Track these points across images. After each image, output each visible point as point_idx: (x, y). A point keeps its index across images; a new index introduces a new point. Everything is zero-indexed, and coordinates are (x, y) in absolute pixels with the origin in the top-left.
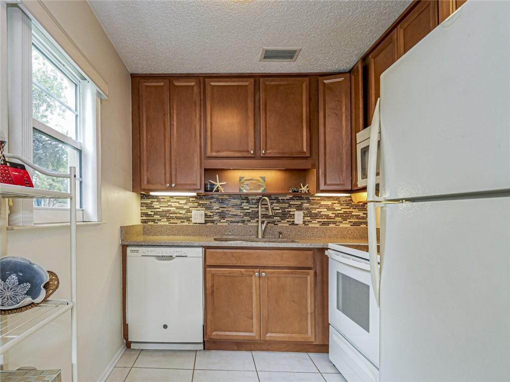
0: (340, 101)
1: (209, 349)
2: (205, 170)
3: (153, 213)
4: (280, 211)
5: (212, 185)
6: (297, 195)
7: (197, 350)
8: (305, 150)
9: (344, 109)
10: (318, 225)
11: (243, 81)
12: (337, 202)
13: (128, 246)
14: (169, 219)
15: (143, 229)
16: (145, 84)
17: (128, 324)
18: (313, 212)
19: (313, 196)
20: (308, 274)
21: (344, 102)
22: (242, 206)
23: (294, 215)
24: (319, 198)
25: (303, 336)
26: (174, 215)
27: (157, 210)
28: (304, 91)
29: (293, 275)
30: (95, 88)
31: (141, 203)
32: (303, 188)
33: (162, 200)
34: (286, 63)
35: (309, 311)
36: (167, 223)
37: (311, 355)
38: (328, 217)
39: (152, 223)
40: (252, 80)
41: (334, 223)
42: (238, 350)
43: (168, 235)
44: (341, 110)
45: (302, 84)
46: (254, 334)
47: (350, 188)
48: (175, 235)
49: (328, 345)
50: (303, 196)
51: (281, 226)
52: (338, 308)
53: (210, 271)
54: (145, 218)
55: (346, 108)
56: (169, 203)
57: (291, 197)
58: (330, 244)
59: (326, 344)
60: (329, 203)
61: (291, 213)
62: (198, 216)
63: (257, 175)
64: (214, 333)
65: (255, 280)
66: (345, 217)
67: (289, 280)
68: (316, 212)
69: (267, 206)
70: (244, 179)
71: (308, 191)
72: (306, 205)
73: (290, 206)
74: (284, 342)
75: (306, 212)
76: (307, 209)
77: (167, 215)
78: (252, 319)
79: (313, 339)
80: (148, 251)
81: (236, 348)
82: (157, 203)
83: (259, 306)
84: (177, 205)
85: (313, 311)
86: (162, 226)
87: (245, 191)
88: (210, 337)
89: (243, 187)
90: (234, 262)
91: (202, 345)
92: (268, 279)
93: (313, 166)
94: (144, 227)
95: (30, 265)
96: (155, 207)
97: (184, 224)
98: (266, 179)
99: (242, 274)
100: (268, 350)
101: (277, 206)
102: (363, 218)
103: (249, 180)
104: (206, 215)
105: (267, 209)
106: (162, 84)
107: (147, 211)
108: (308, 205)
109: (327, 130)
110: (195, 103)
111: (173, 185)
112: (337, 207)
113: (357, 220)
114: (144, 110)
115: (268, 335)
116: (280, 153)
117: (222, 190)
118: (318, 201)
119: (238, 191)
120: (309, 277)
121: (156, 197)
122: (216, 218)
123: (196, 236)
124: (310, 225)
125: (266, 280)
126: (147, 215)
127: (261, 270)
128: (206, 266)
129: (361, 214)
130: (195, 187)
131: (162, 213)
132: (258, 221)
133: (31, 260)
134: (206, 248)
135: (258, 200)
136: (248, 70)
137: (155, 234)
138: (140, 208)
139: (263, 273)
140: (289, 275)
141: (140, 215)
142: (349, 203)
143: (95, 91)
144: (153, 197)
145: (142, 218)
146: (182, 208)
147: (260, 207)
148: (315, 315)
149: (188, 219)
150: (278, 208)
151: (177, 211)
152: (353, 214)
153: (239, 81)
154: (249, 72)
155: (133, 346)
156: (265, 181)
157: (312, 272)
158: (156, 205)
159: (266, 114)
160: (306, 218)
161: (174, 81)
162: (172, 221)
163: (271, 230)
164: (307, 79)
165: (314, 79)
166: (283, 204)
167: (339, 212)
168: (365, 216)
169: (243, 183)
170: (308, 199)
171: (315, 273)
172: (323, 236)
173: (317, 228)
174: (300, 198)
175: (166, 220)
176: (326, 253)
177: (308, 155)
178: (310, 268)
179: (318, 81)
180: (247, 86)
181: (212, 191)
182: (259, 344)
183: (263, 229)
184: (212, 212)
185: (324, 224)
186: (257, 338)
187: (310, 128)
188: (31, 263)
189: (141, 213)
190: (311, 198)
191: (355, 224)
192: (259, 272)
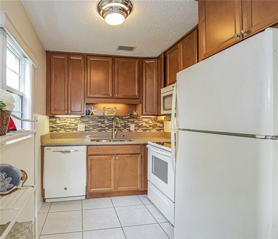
0: (153, 72)
1: (89, 198)
2: (87, 104)
3: (56, 126)
4: (124, 124)
5: (89, 111)
6: (132, 116)
7: (82, 200)
8: (136, 95)
9: (155, 76)
10: (141, 131)
11: (107, 59)
12: (150, 119)
13: (45, 146)
14: (65, 129)
15: (51, 135)
16: (54, 57)
17: (44, 189)
18: (139, 124)
19: (139, 117)
20: (138, 157)
21: (155, 72)
22: (105, 122)
23: (130, 126)
24: (142, 118)
25: (136, 187)
26: (68, 127)
27: (59, 125)
28: (136, 66)
29: (131, 158)
30: (32, 62)
31: (50, 121)
32: (135, 113)
33: (61, 119)
34: (128, 52)
35: (138, 175)
36: (64, 132)
37: (139, 196)
38: (146, 127)
39: (56, 132)
40: (111, 59)
41: (149, 130)
42: (103, 197)
43: (65, 138)
44: (153, 76)
45: (135, 62)
46: (112, 189)
47: (157, 114)
48: (69, 138)
49: (147, 191)
50: (134, 117)
51: (124, 132)
52: (152, 173)
53: (90, 157)
54: (52, 129)
55: (156, 75)
56: (66, 121)
57: (129, 117)
58: (148, 142)
59: (146, 190)
60: (147, 120)
61: (129, 125)
62: (81, 127)
63: (112, 106)
64: (92, 190)
65: (112, 161)
66: (154, 127)
67: (129, 161)
68: (141, 124)
69: (117, 122)
70: (106, 108)
71: (137, 114)
72: (136, 121)
73: (128, 122)
74: (126, 191)
75: (136, 124)
76: (136, 123)
77: (64, 127)
78: (111, 181)
79: (140, 189)
80: (56, 149)
81: (102, 196)
82: (59, 121)
83: (114, 175)
84: (70, 122)
85: (140, 175)
86: (61, 133)
87: (106, 114)
88: (90, 192)
89: (105, 112)
90: (102, 153)
91: (85, 196)
92: (119, 160)
93: (140, 103)
94: (51, 134)
95: (11, 168)
96: (57, 123)
97: (73, 132)
98: (117, 108)
99: (106, 159)
100: (118, 196)
101: (122, 122)
102: (162, 127)
103: (108, 108)
104: (85, 127)
105: (117, 123)
106: (64, 57)
107: (53, 125)
108: (137, 121)
109: (147, 85)
110: (82, 69)
111: (69, 112)
112: (150, 122)
113: (159, 128)
114: (53, 71)
115: (119, 188)
116: (124, 96)
117: (94, 114)
118: (142, 119)
119: (103, 115)
120: (138, 158)
121: (59, 117)
122: (91, 128)
123: (80, 138)
124: (138, 131)
125: (118, 161)
126: (53, 127)
127: (116, 156)
128: (88, 155)
129: (161, 125)
130: (81, 113)
131: (61, 126)
132: (112, 130)
133: (11, 165)
134: (88, 146)
135: (113, 119)
136: (110, 53)
137: (57, 138)
138: (49, 123)
139: (117, 158)
140: (130, 158)
141: (49, 128)
142: (156, 120)
143: (32, 64)
144: (56, 118)
145: (50, 129)
146: (73, 123)
147: (114, 123)
148: (141, 177)
149: (76, 129)
150: (123, 123)
151: (70, 125)
152: (157, 125)
153: (105, 59)
154: (110, 54)
155: (47, 201)
156: (116, 109)
157: (140, 155)
158: (58, 122)
159: (118, 76)
160: (136, 128)
161: (70, 56)
162: (67, 130)
163: (119, 134)
164: (138, 60)
165: (141, 60)
166: (125, 121)
167: (151, 124)
168: (163, 126)
169: (105, 110)
170: (137, 118)
171: (142, 156)
172: (144, 136)
173: (141, 132)
174: (133, 118)
175: (63, 130)
176: (147, 146)
177: (138, 97)
178: (139, 154)
179: (143, 61)
180: (108, 61)
181: (89, 115)
182: (114, 193)
183: (115, 133)
184: (89, 125)
185: (144, 130)
186: (114, 190)
187: (139, 84)
188: (11, 166)
189: (50, 126)
190: (138, 118)
191: (158, 130)
192: (115, 157)
